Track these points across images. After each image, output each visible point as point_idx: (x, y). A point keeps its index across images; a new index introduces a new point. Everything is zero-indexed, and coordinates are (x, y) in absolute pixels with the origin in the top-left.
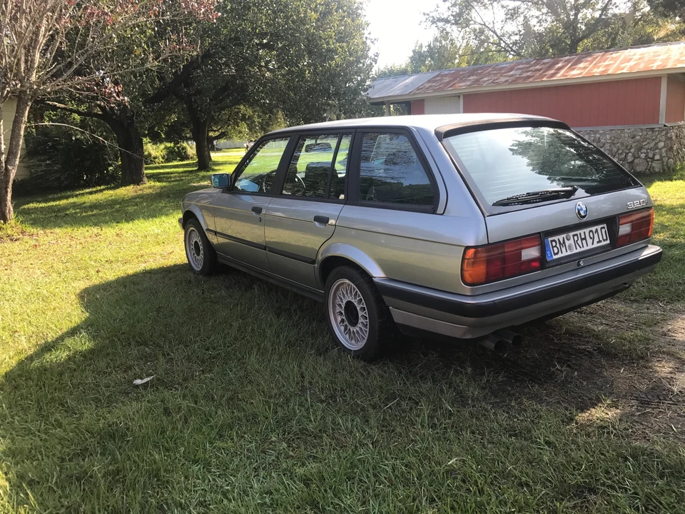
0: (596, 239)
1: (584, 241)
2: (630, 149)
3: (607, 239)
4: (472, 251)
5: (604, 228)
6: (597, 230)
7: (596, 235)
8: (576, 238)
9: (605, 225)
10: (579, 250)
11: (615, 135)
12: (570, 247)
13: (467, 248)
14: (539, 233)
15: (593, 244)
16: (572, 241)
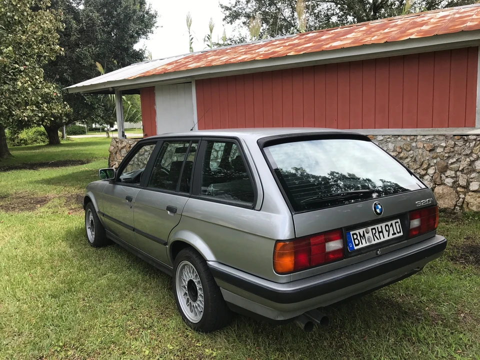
0: (392, 232)
1: (381, 234)
2: (427, 169)
3: (400, 232)
4: (282, 244)
5: (398, 222)
6: (392, 225)
7: (391, 229)
8: (374, 231)
9: (399, 220)
10: (377, 241)
11: (402, 144)
12: (369, 239)
13: (278, 241)
14: (341, 228)
15: (388, 236)
16: (370, 234)
